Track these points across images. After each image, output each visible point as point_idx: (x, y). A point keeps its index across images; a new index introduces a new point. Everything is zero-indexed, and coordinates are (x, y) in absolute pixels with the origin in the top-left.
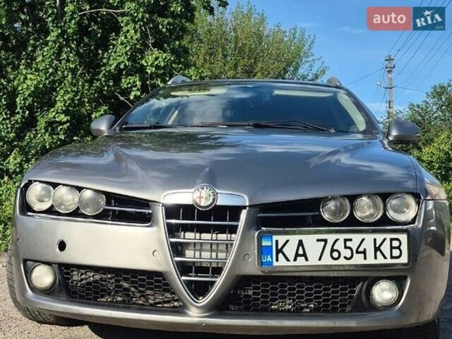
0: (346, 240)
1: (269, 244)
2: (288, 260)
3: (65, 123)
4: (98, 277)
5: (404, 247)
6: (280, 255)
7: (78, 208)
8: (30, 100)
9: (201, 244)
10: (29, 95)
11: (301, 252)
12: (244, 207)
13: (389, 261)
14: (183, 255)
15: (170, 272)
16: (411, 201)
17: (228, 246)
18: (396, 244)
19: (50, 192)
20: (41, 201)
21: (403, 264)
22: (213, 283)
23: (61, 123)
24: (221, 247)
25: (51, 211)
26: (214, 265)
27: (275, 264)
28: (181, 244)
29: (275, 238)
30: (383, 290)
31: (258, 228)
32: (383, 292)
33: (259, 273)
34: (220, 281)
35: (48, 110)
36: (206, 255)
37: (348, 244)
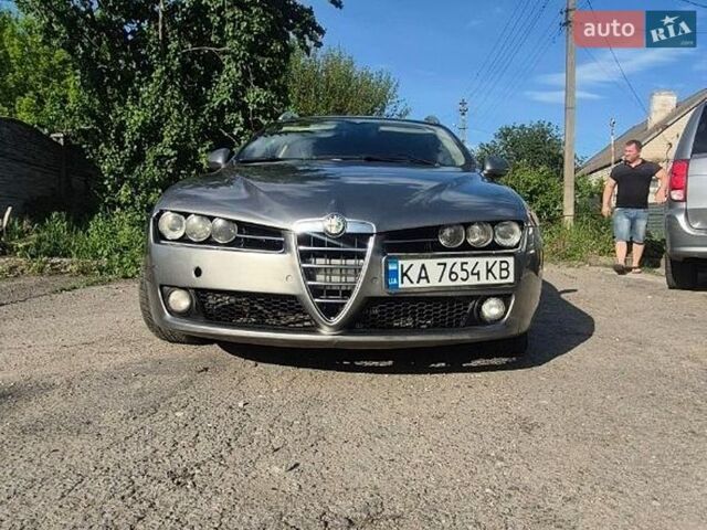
0: (462, 264)
1: (395, 268)
2: (412, 282)
3: (172, 157)
4: (233, 300)
5: (511, 269)
6: (405, 278)
7: (210, 236)
8: (138, 134)
9: (331, 269)
10: (137, 130)
11: (423, 275)
12: (372, 234)
13: (499, 281)
14: (314, 280)
15: (303, 295)
16: (516, 228)
17: (357, 270)
18: (504, 266)
19: (181, 221)
20: (173, 230)
21: (510, 284)
22: (343, 304)
23: (169, 157)
24: (349, 272)
25: (184, 239)
26: (344, 288)
27: (400, 286)
28: (312, 269)
29: (400, 262)
30: (491, 307)
31: (384, 254)
32: (491, 309)
33: (386, 295)
34: (350, 303)
35: (156, 145)
36: (335, 279)
37: (465, 267)
